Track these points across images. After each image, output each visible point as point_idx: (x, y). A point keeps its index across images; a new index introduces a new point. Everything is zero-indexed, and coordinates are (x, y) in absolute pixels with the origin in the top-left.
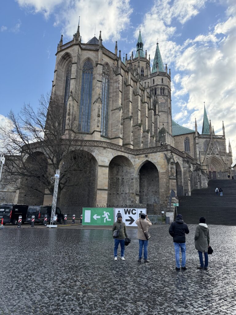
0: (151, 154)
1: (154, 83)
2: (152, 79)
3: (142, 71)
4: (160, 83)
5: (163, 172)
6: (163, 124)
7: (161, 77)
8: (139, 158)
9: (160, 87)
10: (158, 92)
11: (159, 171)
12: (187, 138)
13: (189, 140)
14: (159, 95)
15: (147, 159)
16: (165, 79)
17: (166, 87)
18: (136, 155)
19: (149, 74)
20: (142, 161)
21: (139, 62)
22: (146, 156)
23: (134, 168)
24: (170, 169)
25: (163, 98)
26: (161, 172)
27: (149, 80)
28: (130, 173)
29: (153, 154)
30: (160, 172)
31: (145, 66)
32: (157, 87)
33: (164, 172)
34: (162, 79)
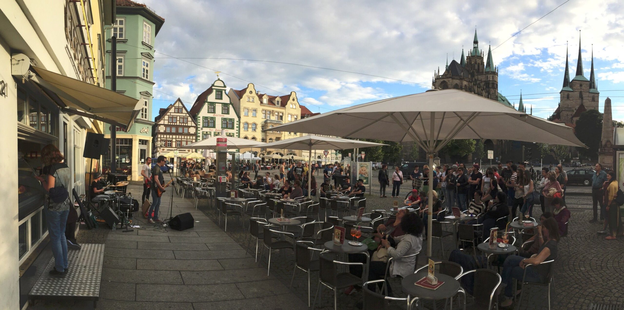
1: (487, 79)
2: (486, 75)
3: (479, 66)
4: (492, 80)
7: (492, 75)
9: (491, 82)
10: (491, 86)
14: (490, 88)
16: (495, 76)
17: (496, 82)
19: (484, 71)
21: (476, 60)
27: (484, 76)
31: (480, 63)
34: (493, 76)
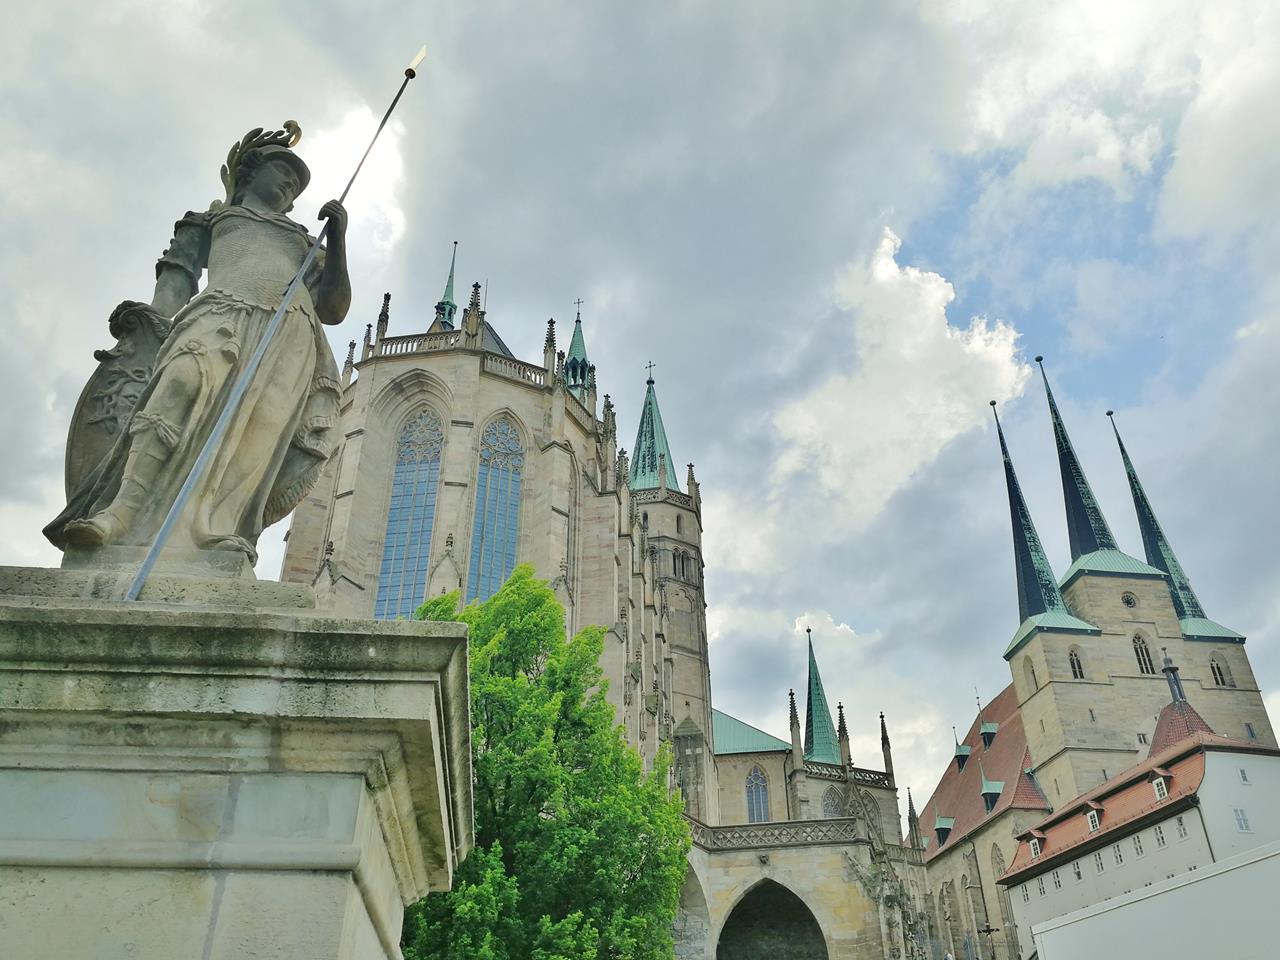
0: (782, 853)
4: (671, 532)
5: (844, 941)
6: (687, 704)
7: (676, 511)
8: (727, 866)
9: (670, 546)
10: (667, 566)
11: (825, 933)
12: (755, 767)
13: (764, 781)
14: (667, 578)
15: (766, 873)
16: (687, 517)
17: (692, 553)
18: (710, 851)
20: (745, 882)
22: (764, 861)
23: (705, 915)
24: (884, 929)
25: (682, 594)
26: (835, 937)
28: (687, 937)
29: (793, 851)
30: (830, 938)
32: (662, 544)
33: (851, 941)
